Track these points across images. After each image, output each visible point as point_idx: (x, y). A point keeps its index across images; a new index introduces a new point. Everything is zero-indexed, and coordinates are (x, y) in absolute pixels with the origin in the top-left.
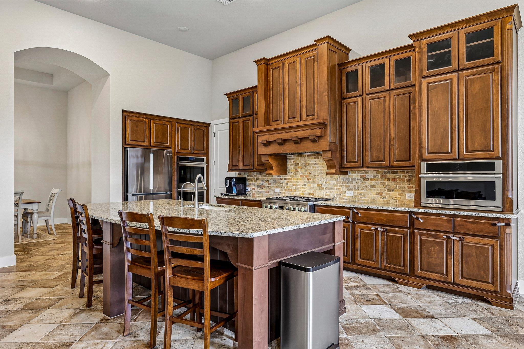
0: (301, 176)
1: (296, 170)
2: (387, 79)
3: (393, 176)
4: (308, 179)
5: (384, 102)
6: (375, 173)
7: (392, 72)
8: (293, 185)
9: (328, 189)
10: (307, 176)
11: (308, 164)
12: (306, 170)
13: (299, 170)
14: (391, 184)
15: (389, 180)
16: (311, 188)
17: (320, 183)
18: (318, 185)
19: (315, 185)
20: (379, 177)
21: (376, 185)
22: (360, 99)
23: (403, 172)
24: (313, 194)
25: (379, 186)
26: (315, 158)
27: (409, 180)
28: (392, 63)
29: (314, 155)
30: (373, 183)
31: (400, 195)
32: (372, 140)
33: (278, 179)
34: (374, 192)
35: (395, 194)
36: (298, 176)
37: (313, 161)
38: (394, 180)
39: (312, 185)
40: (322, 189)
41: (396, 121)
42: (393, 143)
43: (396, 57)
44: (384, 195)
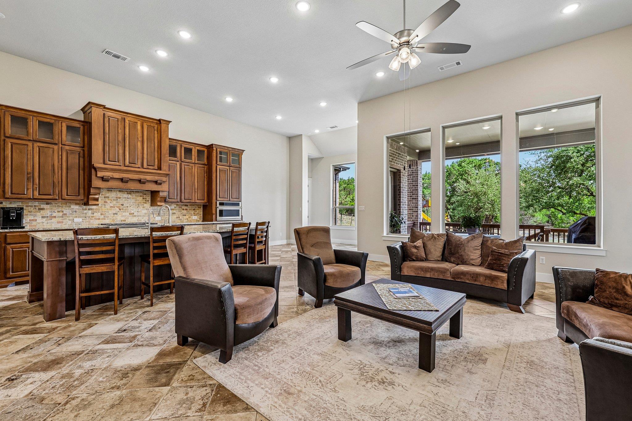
0: (111, 207)
1: (105, 202)
2: (193, 157)
3: (186, 207)
4: (120, 209)
5: (192, 169)
6: (175, 206)
7: (196, 155)
8: (101, 214)
9: (141, 216)
10: (117, 207)
11: (120, 198)
12: (118, 202)
13: (109, 202)
14: (185, 212)
15: (183, 209)
16: (122, 216)
17: (132, 212)
18: (130, 214)
19: (127, 214)
20: (178, 208)
21: (176, 212)
22: (178, 164)
23: (191, 205)
24: (125, 221)
25: (178, 213)
26: (127, 193)
27: (194, 210)
28: (196, 151)
29: (126, 191)
30: (174, 211)
31: (189, 217)
32: (185, 188)
33: (78, 209)
34: (175, 216)
35: (187, 217)
36: (108, 206)
37: (126, 195)
38: (186, 209)
39: (124, 214)
40: (135, 216)
41: (197, 180)
42: (196, 191)
43: (198, 148)
44: (180, 218)
